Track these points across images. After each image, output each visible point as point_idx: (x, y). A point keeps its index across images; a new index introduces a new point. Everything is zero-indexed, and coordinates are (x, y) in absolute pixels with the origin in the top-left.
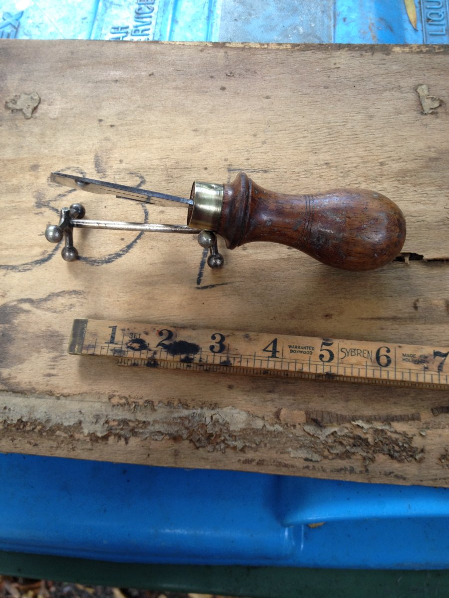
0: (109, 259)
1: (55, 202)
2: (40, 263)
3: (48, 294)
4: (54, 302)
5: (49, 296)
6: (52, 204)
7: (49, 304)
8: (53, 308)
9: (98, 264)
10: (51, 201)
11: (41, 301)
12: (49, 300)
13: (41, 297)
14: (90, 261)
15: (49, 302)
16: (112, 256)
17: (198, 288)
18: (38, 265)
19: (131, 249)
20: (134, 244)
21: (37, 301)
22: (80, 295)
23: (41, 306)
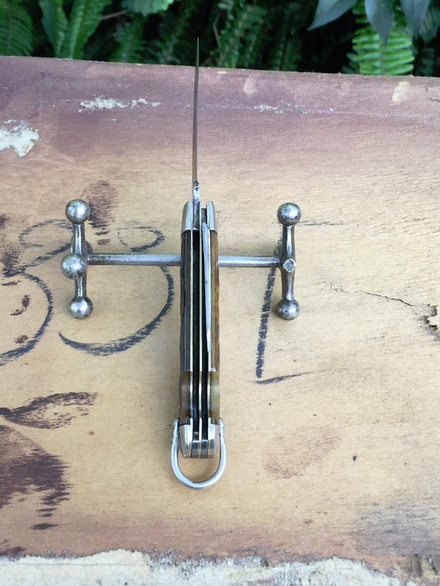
0: (122, 345)
1: (33, 268)
2: (16, 354)
3: (32, 400)
4: (42, 412)
5: (34, 403)
6: (30, 271)
7: (34, 415)
8: (40, 420)
9: (104, 354)
10: (27, 266)
11: (21, 412)
12: (35, 409)
13: (22, 406)
14: (93, 349)
15: (34, 412)
16: (125, 341)
17: (260, 382)
18: (13, 357)
19: (154, 330)
20: (157, 323)
21: (15, 412)
22: (81, 399)
23: (22, 418)
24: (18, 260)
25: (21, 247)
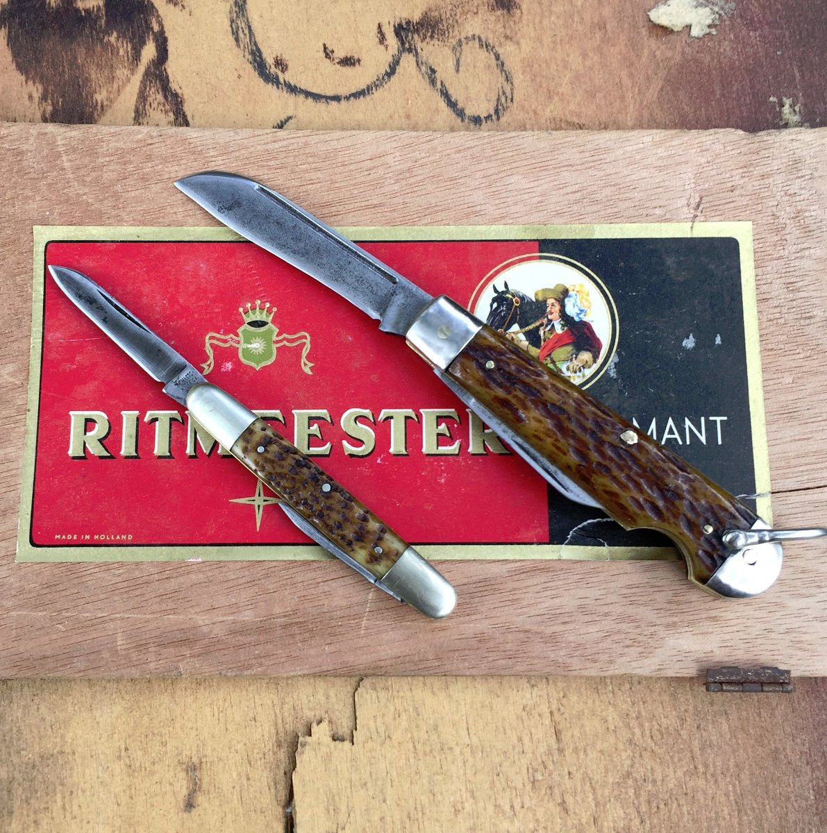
24: (428, 39)
25: (454, 42)
